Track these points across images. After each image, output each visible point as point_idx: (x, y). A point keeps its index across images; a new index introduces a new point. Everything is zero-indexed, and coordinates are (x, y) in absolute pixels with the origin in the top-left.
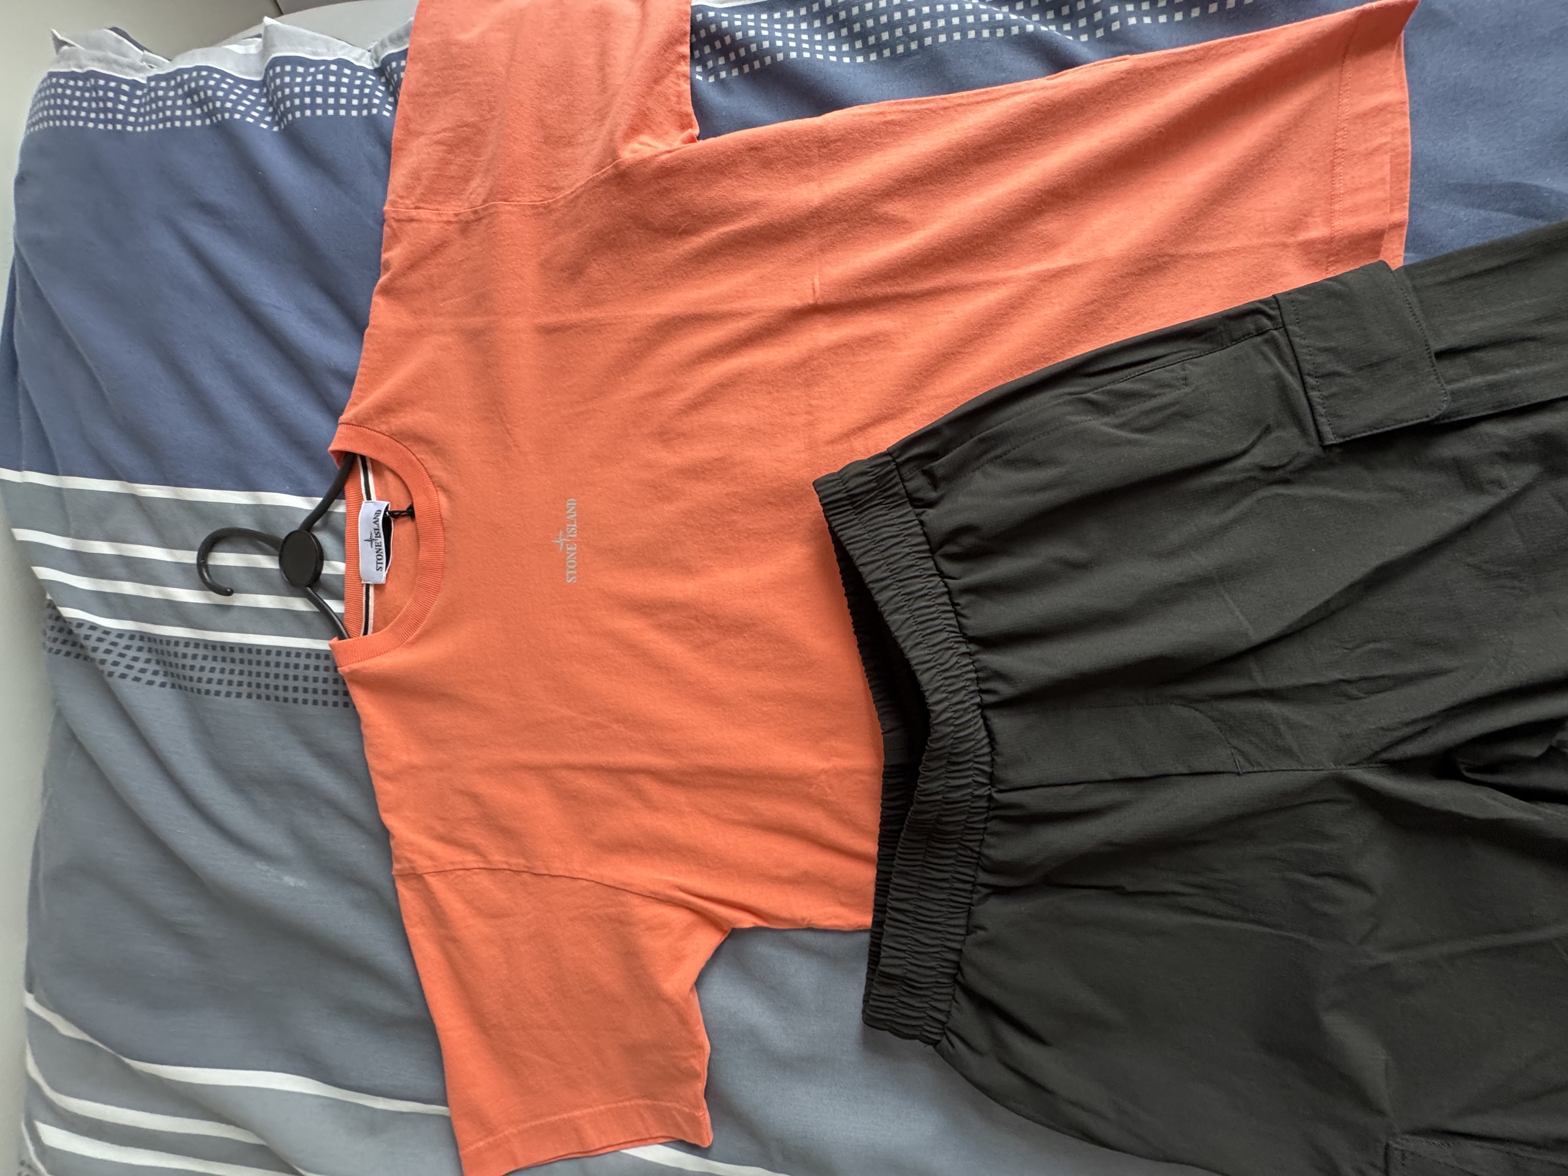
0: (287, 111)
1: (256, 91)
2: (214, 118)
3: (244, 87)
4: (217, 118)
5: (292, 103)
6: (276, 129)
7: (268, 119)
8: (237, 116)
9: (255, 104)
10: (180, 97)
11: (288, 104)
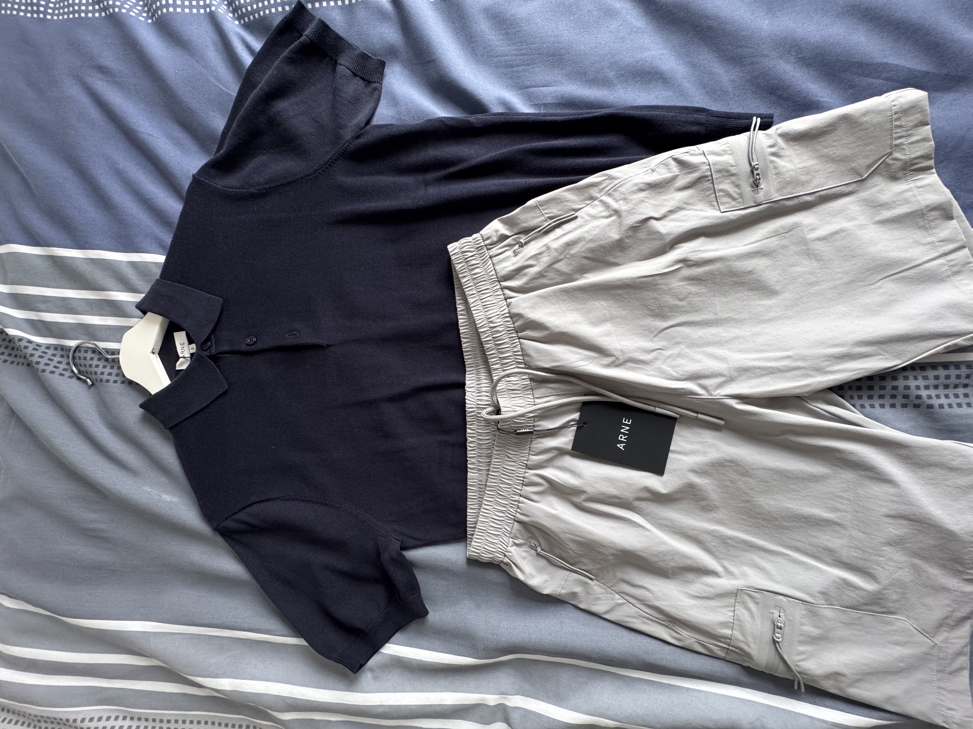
0: (158, 8)
4: (109, 11)
5: (161, 3)
6: (150, 21)
7: (145, 15)
8: (124, 11)
9: (136, 5)
11: (158, 4)
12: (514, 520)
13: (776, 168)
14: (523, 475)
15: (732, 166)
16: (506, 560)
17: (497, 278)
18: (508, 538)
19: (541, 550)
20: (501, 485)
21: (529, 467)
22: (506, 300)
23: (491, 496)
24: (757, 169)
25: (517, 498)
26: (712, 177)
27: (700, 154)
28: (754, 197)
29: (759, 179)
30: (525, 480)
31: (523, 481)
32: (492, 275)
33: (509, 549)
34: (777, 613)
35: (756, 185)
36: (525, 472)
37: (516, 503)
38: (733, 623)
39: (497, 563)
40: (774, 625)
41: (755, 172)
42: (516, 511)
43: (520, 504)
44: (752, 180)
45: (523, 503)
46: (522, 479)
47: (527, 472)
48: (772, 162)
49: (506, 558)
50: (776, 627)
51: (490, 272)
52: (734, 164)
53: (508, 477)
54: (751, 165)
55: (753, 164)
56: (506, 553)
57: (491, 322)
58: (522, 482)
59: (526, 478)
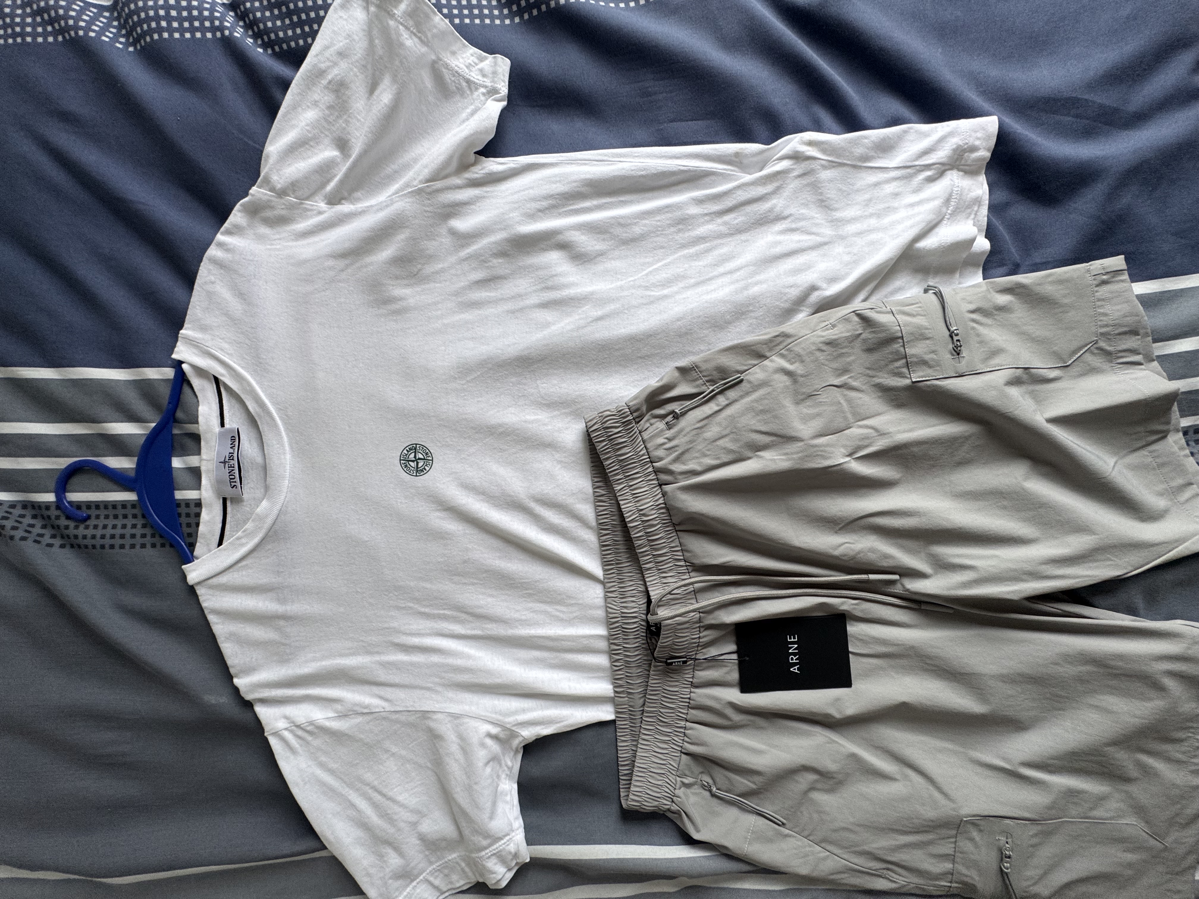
0: (144, 34)
1: (107, 14)
2: (67, 35)
3: (95, 10)
4: (70, 35)
5: (149, 26)
6: (131, 49)
7: (122, 40)
8: (92, 34)
9: (108, 26)
10: (29, 15)
11: (145, 27)
12: (681, 752)
13: (978, 335)
14: (688, 696)
15: (927, 329)
16: (674, 807)
17: (649, 458)
18: (674, 777)
19: (717, 789)
20: (661, 710)
21: (696, 685)
22: (660, 485)
23: (649, 723)
24: (957, 335)
25: (683, 723)
26: (903, 339)
27: (888, 313)
28: (954, 367)
29: (961, 346)
30: (691, 702)
31: (689, 703)
32: (643, 455)
33: (677, 792)
34: (1003, 839)
35: (957, 352)
36: (691, 692)
37: (682, 730)
38: (954, 856)
39: (662, 812)
40: (1002, 853)
41: (955, 338)
42: (683, 740)
43: (686, 731)
44: (951, 346)
45: (691, 729)
46: (687, 700)
47: (694, 692)
48: (973, 328)
49: (674, 804)
50: (1003, 857)
51: (640, 451)
52: (929, 327)
53: (670, 701)
54: (949, 330)
55: (952, 329)
56: (675, 798)
57: (644, 515)
58: (687, 704)
59: (693, 700)
